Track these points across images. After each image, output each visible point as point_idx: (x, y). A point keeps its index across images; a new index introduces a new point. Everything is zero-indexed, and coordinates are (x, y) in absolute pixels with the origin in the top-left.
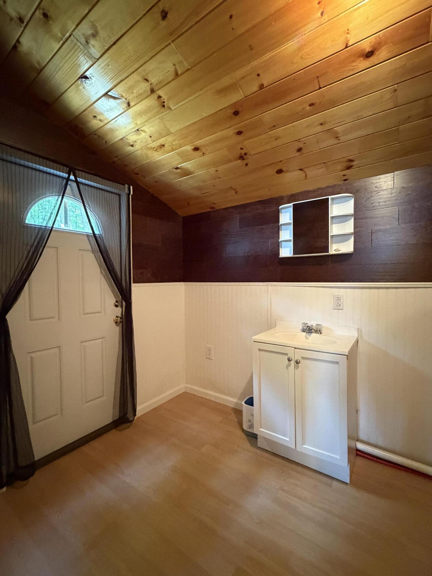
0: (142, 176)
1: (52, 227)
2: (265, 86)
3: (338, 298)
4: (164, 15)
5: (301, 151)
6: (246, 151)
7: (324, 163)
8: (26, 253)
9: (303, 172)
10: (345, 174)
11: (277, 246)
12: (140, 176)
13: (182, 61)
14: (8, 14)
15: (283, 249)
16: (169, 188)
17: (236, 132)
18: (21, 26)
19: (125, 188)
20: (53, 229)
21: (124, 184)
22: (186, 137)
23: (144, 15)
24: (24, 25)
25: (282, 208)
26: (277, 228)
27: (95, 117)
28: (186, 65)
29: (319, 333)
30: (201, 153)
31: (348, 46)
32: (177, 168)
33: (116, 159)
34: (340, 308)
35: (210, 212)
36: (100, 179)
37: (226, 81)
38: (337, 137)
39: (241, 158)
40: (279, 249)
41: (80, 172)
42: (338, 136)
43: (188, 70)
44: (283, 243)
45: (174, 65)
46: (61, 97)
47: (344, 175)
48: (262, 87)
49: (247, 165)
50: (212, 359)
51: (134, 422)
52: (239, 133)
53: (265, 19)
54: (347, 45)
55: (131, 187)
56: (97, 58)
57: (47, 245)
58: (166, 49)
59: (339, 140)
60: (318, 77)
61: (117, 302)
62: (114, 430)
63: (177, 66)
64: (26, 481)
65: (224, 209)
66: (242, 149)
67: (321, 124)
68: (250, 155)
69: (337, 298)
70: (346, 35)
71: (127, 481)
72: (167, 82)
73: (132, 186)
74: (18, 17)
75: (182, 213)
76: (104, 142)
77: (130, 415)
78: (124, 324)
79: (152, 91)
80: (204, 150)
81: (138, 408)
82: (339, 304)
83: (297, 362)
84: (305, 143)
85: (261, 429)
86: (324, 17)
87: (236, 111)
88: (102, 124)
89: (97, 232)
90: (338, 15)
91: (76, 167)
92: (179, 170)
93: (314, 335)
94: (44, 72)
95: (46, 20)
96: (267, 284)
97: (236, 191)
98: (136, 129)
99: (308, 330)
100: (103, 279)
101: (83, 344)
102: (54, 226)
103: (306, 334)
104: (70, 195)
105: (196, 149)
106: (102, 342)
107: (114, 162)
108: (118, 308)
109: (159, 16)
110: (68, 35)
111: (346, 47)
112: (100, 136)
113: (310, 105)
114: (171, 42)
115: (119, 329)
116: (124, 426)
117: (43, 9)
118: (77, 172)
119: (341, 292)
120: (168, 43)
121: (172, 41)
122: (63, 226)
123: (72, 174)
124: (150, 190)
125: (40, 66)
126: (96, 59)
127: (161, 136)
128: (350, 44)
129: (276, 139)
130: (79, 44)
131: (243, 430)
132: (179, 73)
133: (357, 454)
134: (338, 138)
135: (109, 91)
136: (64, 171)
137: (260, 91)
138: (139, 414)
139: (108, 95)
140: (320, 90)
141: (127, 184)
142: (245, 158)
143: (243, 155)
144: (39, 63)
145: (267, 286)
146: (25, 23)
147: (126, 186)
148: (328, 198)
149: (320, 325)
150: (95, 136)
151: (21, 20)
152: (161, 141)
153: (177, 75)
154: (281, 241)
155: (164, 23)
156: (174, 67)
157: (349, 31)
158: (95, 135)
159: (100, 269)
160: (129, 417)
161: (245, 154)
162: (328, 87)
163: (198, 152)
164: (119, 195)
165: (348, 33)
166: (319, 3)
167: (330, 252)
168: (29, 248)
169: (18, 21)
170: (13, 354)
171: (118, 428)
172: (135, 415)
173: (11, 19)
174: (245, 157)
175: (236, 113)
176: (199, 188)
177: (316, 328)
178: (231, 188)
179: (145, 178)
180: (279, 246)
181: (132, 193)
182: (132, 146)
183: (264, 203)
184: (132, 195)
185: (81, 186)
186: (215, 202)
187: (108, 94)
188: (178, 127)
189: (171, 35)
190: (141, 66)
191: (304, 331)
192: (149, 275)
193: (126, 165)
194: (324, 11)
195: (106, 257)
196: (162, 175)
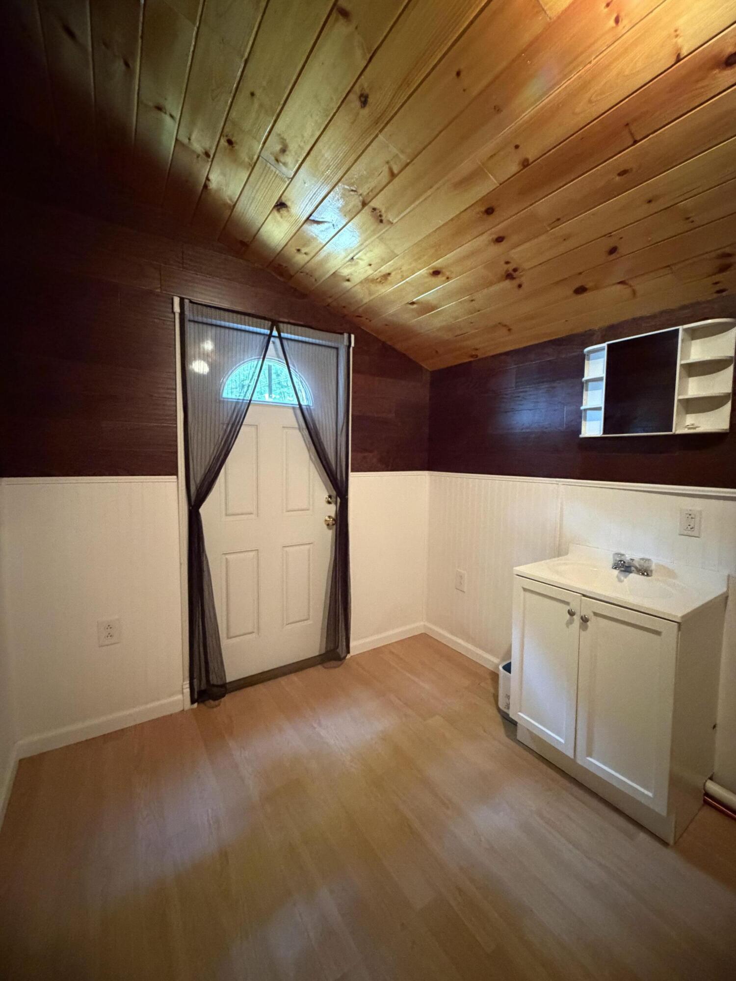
0: (367, 319)
1: (250, 400)
2: (531, 161)
3: (690, 515)
4: (363, 99)
5: (616, 252)
6: (515, 266)
7: (668, 266)
8: (221, 433)
9: (625, 286)
10: (717, 281)
11: (579, 416)
12: (363, 319)
13: (397, 155)
14: (194, 152)
15: (588, 423)
16: (406, 332)
17: (494, 239)
18: (208, 161)
19: (344, 338)
20: (252, 402)
21: (342, 334)
22: (420, 258)
23: (339, 108)
24: (210, 160)
25: (590, 352)
26: (579, 386)
27: (299, 250)
28: (404, 158)
29: (646, 574)
30: (444, 278)
31: (682, 56)
32: (413, 303)
33: (329, 300)
34: (695, 533)
35: (470, 362)
36: (312, 331)
37: (466, 167)
38: (688, 218)
39: (509, 276)
40: (581, 423)
41: (285, 325)
42: (689, 216)
43: (408, 164)
44: (588, 412)
45: (388, 162)
46: (257, 235)
47: (716, 283)
48: (525, 163)
49: (520, 286)
50: (464, 592)
51: (346, 661)
52: (499, 240)
53: (513, 61)
54: (679, 55)
55: (353, 336)
56: (291, 176)
57: (244, 423)
58: (373, 144)
59: (692, 222)
60: (627, 125)
61: (330, 497)
62: (320, 667)
63: (392, 163)
64: (217, 702)
65: (493, 356)
66: (507, 263)
67: (650, 201)
68: (524, 270)
69: (688, 516)
70: (675, 40)
71: (322, 734)
72: (380, 188)
73: (353, 334)
74: (204, 151)
75: (429, 365)
76: (314, 280)
77: (341, 650)
78: (338, 526)
79: (364, 204)
80: (448, 274)
81: (352, 644)
82: (691, 527)
83: (585, 620)
84: (621, 238)
85: (520, 713)
86: (621, 25)
87: (488, 209)
88: (307, 258)
89: (304, 403)
90: (652, 12)
91: (281, 319)
92: (415, 306)
93: (633, 576)
94: (237, 209)
95: (231, 147)
96: (556, 481)
97: (508, 328)
98: (349, 257)
99: (624, 567)
100: (312, 466)
101: (286, 549)
102: (253, 399)
103: (619, 572)
104: (273, 357)
105: (436, 273)
106: (309, 550)
107: (328, 305)
108: (331, 505)
109: (357, 104)
110: (256, 157)
111: (678, 60)
112: (307, 274)
113: (620, 174)
114: (378, 133)
115: (333, 533)
116: (333, 663)
117: (227, 136)
118: (281, 325)
119: (697, 505)
120: (375, 135)
121: (379, 131)
122: (267, 398)
123: (275, 329)
124: (380, 337)
125: (233, 202)
126: (290, 178)
127: (384, 261)
128: (684, 52)
129: (565, 240)
130: (269, 165)
131: (499, 710)
132: (396, 171)
133: (706, 802)
134: (691, 219)
135: (311, 215)
136: (266, 327)
137: (524, 170)
138: (353, 652)
139: (311, 220)
140: (636, 145)
141: (347, 333)
142: (514, 276)
143: (512, 272)
144: (231, 199)
145: (558, 484)
146: (212, 156)
147: (346, 335)
148: (677, 330)
149: (649, 560)
150: (301, 274)
151: (207, 154)
152: (385, 269)
153: (393, 175)
154: (585, 410)
155: (365, 112)
156: (387, 166)
157: (678, 33)
158: (301, 272)
159: (309, 453)
160: (340, 653)
161: (515, 270)
162: (651, 136)
163: (440, 276)
164: (337, 349)
165: (677, 36)
166: (608, 5)
167: (676, 430)
168: (225, 427)
169: (204, 156)
170: (206, 555)
171: (325, 665)
172: (348, 652)
173: (198, 156)
174: (515, 274)
175: (490, 211)
176: (449, 328)
177: (640, 565)
178: (500, 323)
179: (370, 321)
180: (581, 417)
181: (353, 344)
182: (348, 280)
183: (558, 343)
184: (353, 348)
185: (285, 342)
186: (478, 347)
187: (310, 218)
188: (407, 245)
189: (377, 123)
190: (345, 174)
191: (616, 568)
192: (375, 460)
193: (344, 307)
194: (621, 15)
195: (315, 438)
196: (393, 315)
